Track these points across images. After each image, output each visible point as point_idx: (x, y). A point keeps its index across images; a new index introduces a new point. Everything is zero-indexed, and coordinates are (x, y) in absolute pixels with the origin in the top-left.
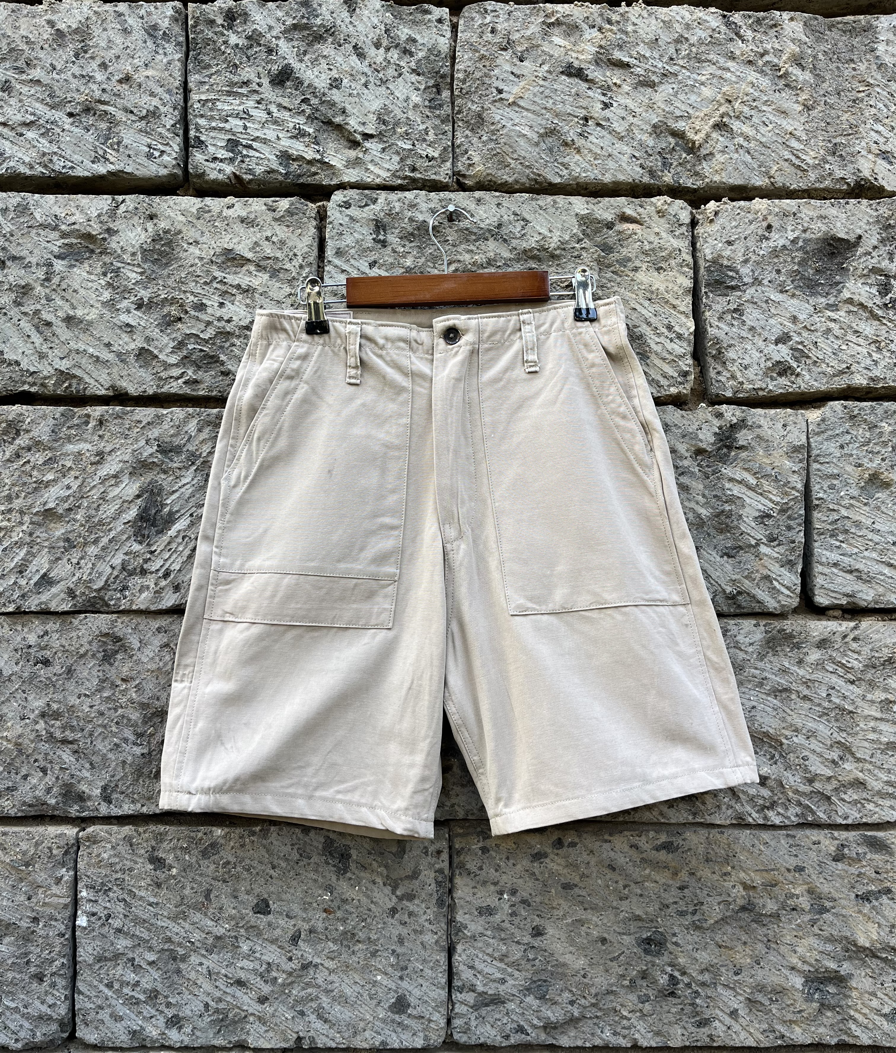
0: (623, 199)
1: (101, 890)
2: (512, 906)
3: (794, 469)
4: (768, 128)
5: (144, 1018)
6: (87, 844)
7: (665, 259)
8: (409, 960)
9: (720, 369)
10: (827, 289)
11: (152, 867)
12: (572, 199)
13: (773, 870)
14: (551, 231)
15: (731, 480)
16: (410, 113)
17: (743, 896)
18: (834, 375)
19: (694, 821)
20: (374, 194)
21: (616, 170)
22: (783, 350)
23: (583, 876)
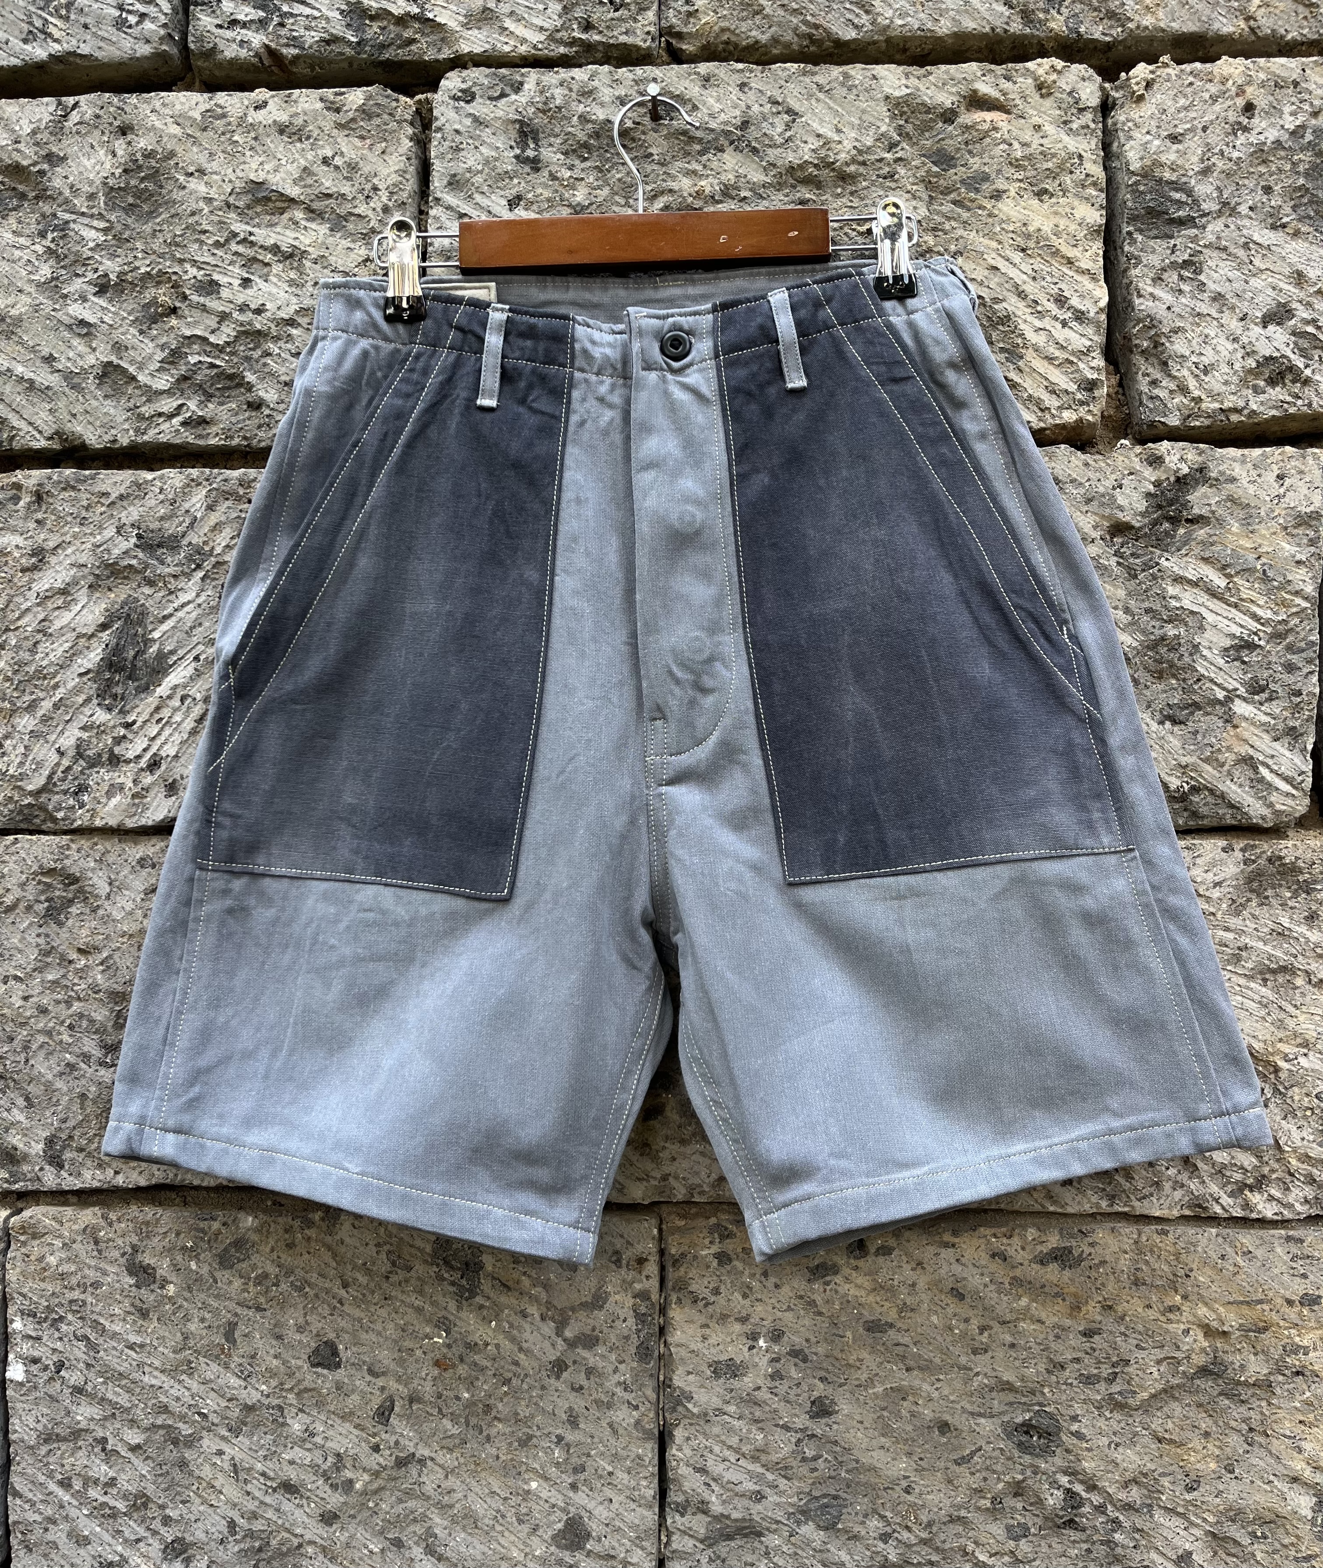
0: (974, 65)
1: (46, 1318)
2: (773, 1360)
3: (1298, 557)
5: (126, 1541)
6: (22, 1238)
7: (1052, 174)
8: (589, 1455)
9: (1157, 375)
11: (132, 1282)
12: (879, 70)
13: (1260, 1302)
14: (839, 131)
15: (1178, 580)
17: (1203, 1350)
19: (1109, 1210)
20: (517, 75)
21: (958, 11)
22: (1277, 335)
23: (904, 1308)
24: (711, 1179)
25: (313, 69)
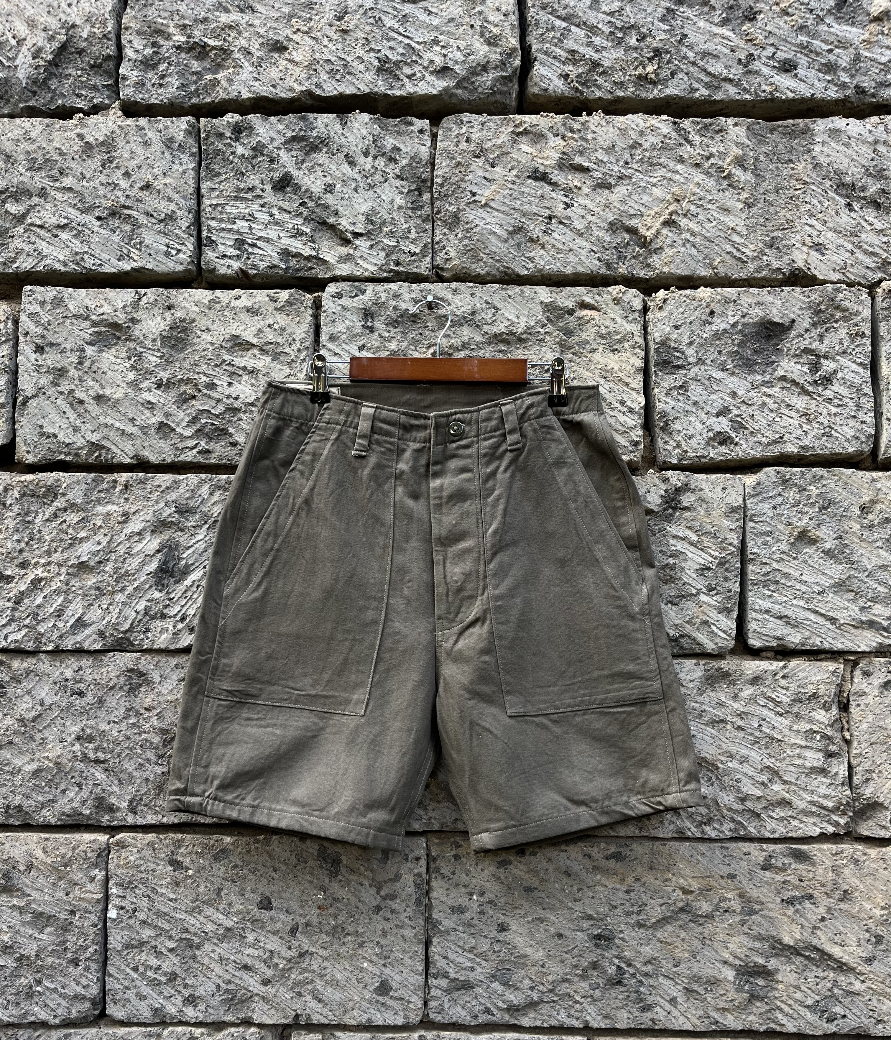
0: (583, 288)
1: (128, 887)
2: (480, 905)
3: (731, 527)
4: (712, 225)
5: (164, 997)
6: (117, 848)
7: (620, 342)
8: (392, 951)
9: (666, 439)
10: (763, 368)
11: (171, 869)
13: (708, 877)
14: (518, 318)
15: (675, 537)
16: (394, 214)
17: (682, 900)
18: (769, 444)
19: (639, 834)
20: (363, 286)
22: (723, 422)
23: (542, 880)
24: (452, 820)
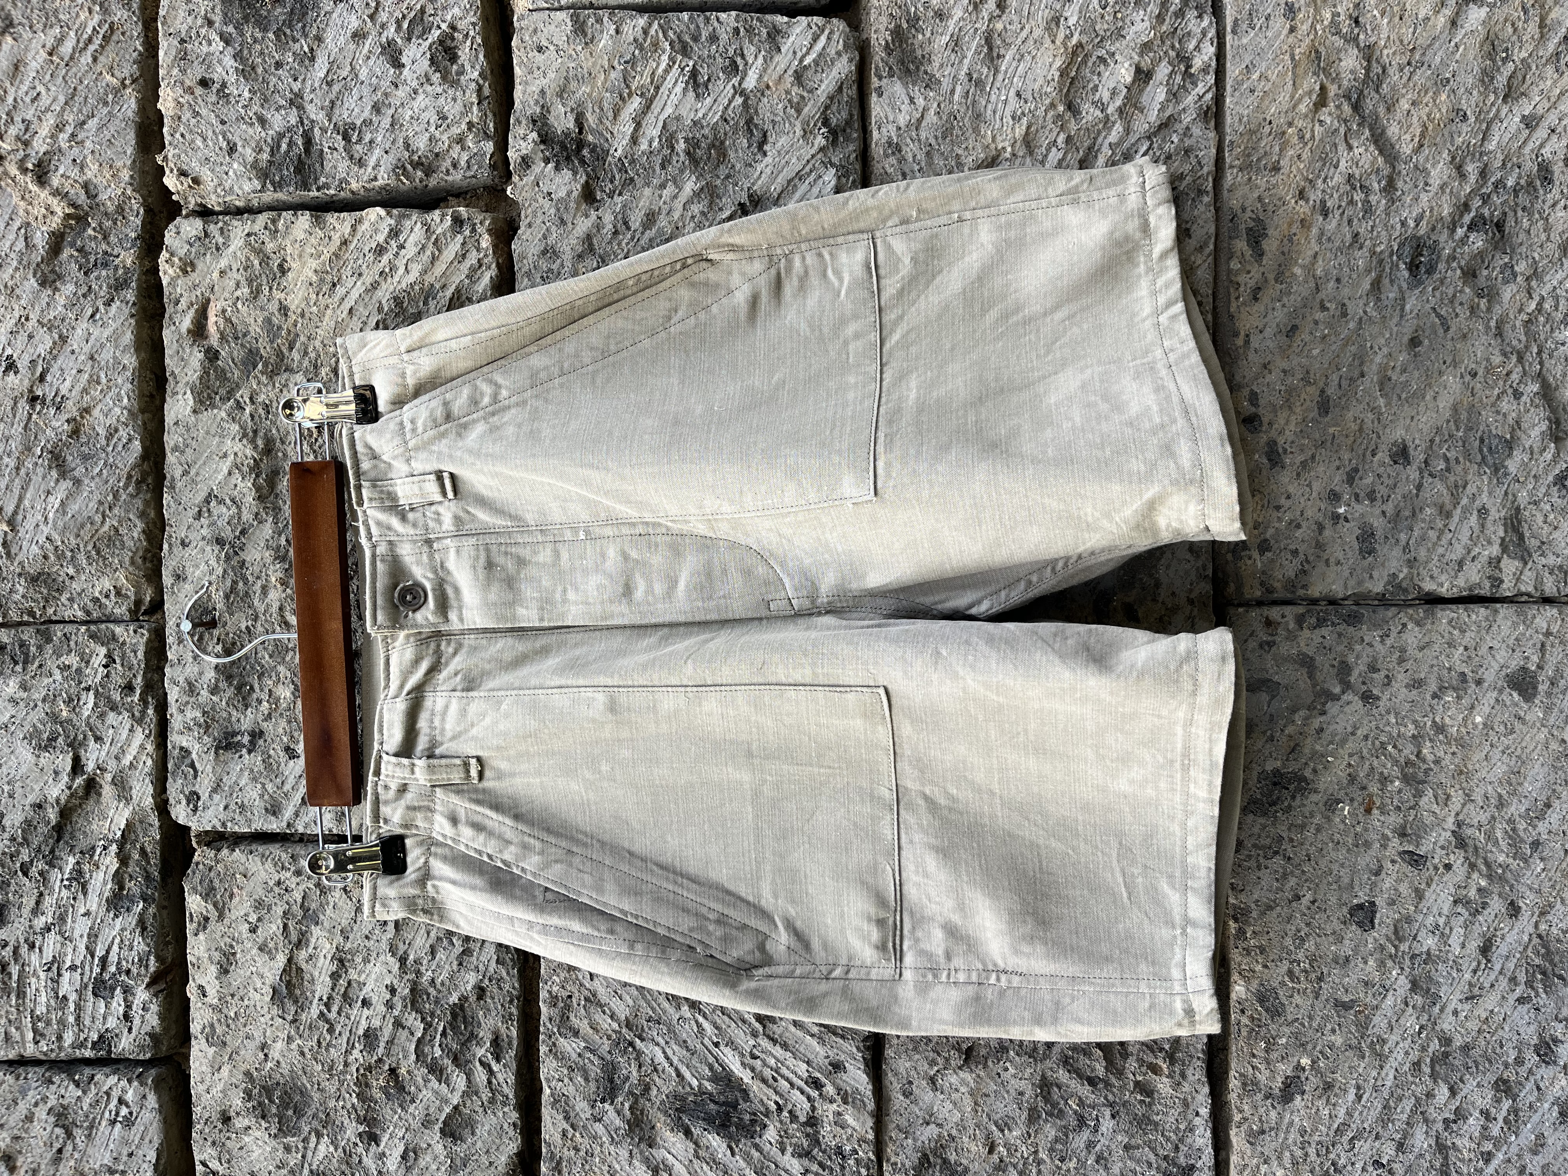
0: (166, 334)
2: (1357, 499)
3: (612, 30)
4: (43, 92)
5: (1539, 1100)
8: (1450, 669)
9: (448, 163)
11: (1299, 1098)
12: (169, 419)
13: (1293, 57)
14: (225, 455)
16: (36, 696)
17: (1338, 107)
19: (1211, 194)
20: (174, 753)
21: (116, 347)
22: (411, 54)
23: (1306, 380)
24: (1192, 559)
25: (169, 943)
